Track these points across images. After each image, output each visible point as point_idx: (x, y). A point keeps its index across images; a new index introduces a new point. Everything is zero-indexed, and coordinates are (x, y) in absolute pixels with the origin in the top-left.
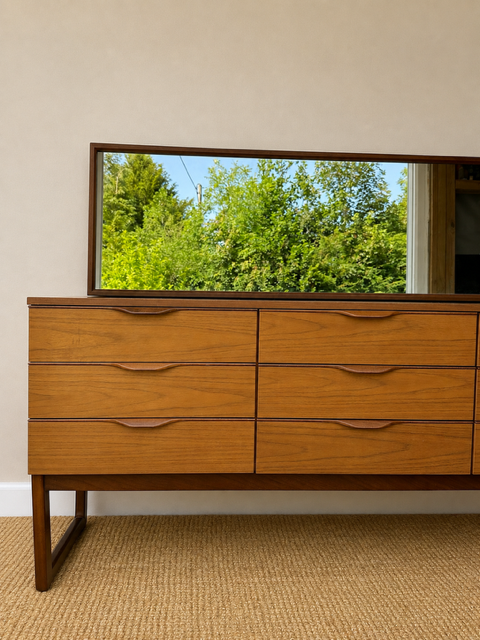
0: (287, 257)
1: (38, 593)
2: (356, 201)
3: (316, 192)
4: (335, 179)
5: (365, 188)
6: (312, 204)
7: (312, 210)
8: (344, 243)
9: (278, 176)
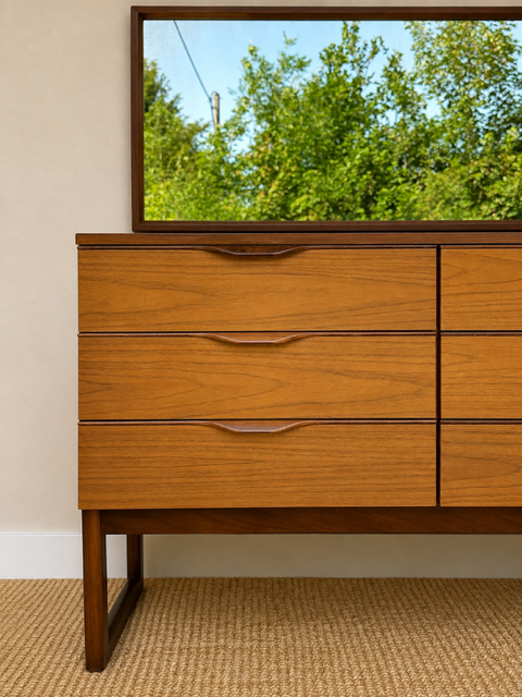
0: (372, 208)
1: (86, 674)
2: (486, 112)
3: (419, 99)
4: (450, 77)
5: (501, 91)
6: (413, 118)
7: (411, 128)
8: (469, 184)
9: (354, 74)
